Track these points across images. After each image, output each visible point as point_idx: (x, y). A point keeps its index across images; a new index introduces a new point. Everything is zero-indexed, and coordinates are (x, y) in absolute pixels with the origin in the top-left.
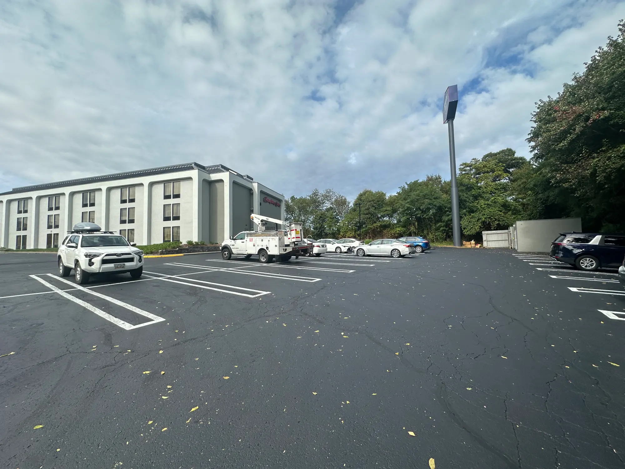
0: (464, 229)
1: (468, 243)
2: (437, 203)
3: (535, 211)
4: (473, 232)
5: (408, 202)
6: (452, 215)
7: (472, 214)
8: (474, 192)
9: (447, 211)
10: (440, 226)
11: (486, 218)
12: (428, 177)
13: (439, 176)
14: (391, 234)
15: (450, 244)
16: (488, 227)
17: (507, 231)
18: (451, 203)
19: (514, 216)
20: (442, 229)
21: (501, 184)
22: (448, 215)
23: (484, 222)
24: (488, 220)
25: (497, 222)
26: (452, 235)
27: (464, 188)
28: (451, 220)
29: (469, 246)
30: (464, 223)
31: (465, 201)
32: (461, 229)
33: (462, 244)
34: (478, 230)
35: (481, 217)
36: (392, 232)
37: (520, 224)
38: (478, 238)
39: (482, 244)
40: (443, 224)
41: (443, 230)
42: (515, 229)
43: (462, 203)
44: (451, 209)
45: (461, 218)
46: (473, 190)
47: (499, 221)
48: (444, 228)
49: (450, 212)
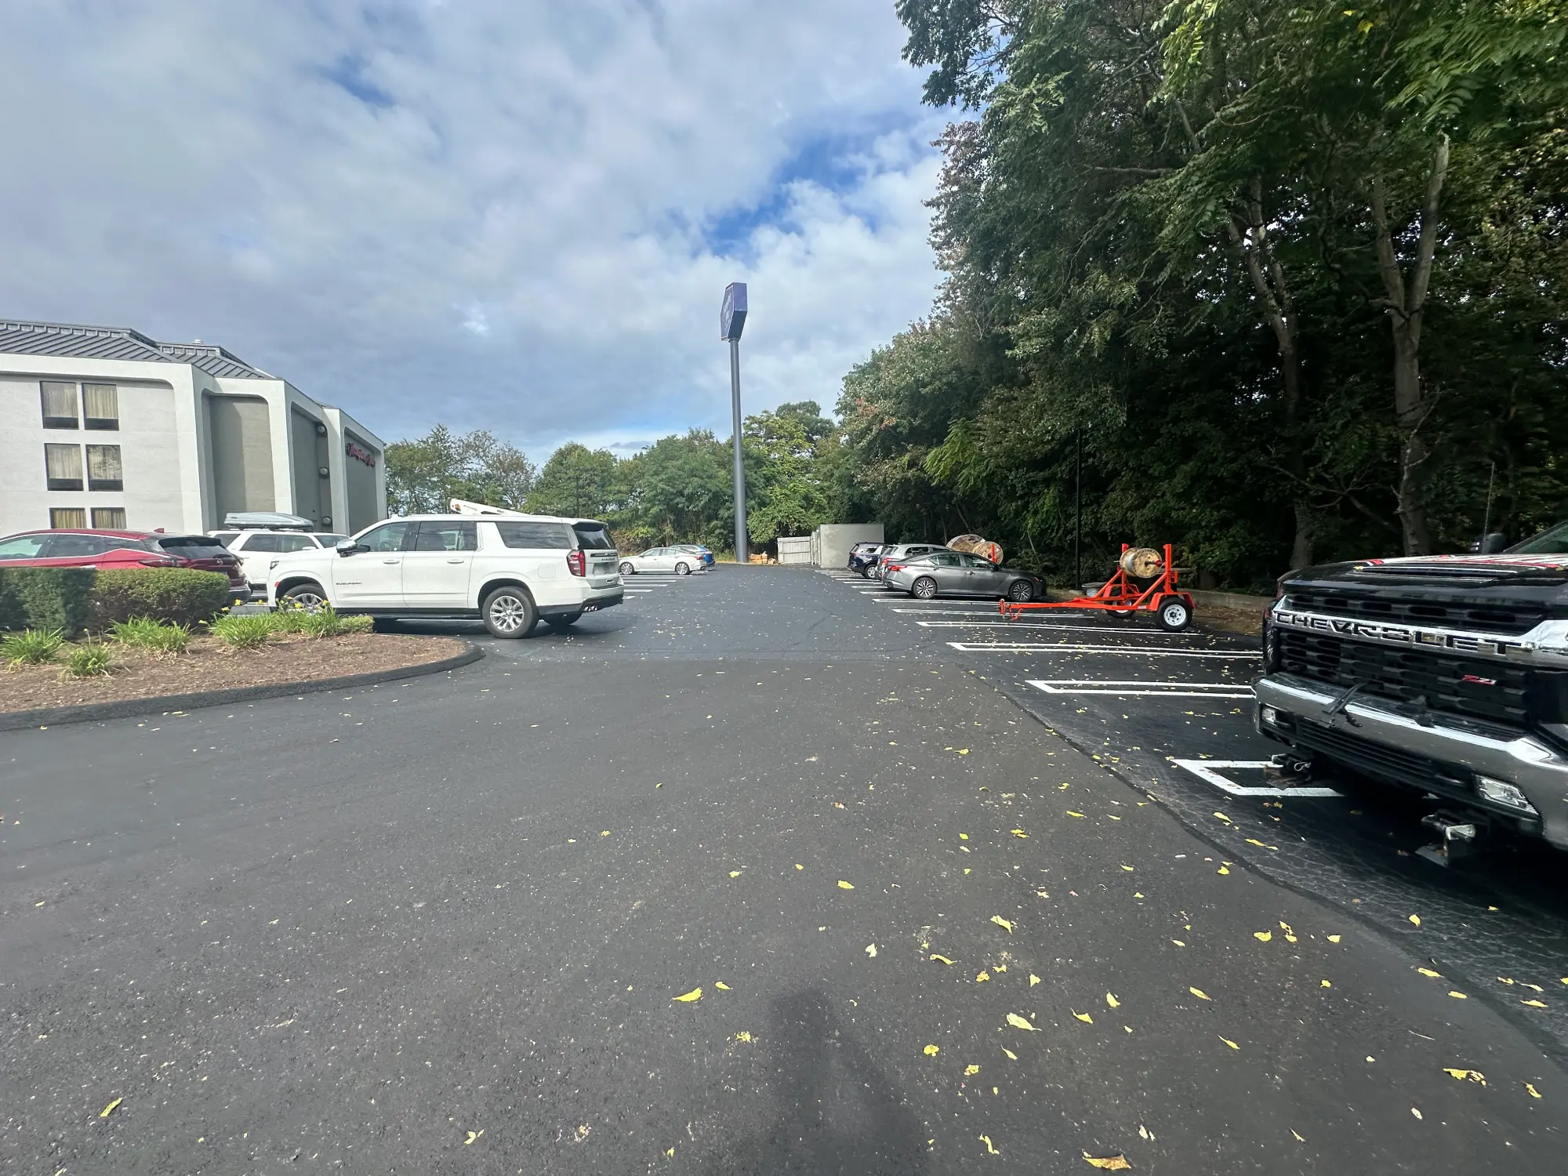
0: (753, 532)
1: (758, 556)
2: (712, 485)
3: (842, 510)
4: (764, 538)
5: (662, 480)
6: (735, 507)
7: (764, 509)
8: (765, 471)
9: (727, 501)
10: (716, 527)
11: (782, 517)
12: (692, 432)
13: (710, 432)
14: (628, 539)
15: (730, 559)
16: (784, 531)
17: (808, 538)
18: (732, 487)
19: (818, 515)
20: (717, 531)
21: (802, 461)
22: (729, 509)
23: (780, 524)
24: (785, 521)
25: (796, 524)
26: (734, 542)
27: (752, 462)
28: (733, 517)
29: (759, 562)
30: (753, 523)
31: (754, 485)
32: (748, 533)
33: (748, 559)
34: (772, 536)
35: (776, 514)
36: (631, 535)
37: (824, 529)
38: (771, 549)
39: (777, 558)
40: (719, 523)
41: (720, 534)
42: (819, 535)
43: (749, 487)
44: (732, 497)
45: (748, 514)
46: (764, 468)
47: (799, 522)
48: (722, 531)
49: (731, 503)
